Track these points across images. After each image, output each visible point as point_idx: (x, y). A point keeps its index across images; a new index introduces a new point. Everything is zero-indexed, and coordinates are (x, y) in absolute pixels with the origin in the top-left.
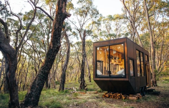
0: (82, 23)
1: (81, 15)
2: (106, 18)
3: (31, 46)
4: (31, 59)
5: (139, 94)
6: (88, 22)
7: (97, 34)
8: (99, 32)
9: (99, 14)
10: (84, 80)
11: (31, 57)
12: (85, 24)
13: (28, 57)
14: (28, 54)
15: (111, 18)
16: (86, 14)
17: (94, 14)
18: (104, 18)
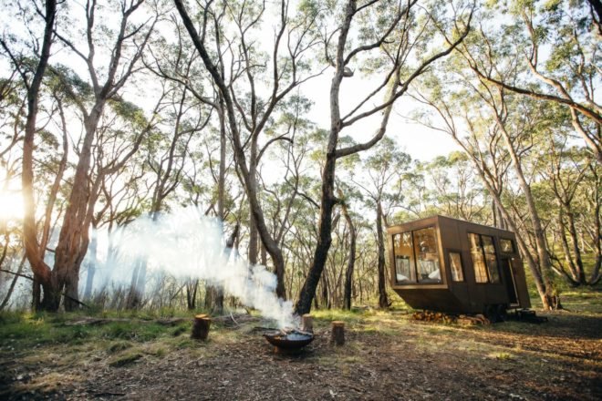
0: (380, 183)
1: (378, 168)
2: (432, 163)
3: (295, 235)
4: (297, 258)
5: (481, 315)
6: (392, 180)
7: (418, 197)
8: (422, 193)
9: (413, 160)
10: (384, 292)
11: (296, 254)
12: (388, 184)
13: (291, 255)
14: (291, 248)
15: (442, 162)
16: (387, 166)
17: (401, 163)
18: (427, 163)
